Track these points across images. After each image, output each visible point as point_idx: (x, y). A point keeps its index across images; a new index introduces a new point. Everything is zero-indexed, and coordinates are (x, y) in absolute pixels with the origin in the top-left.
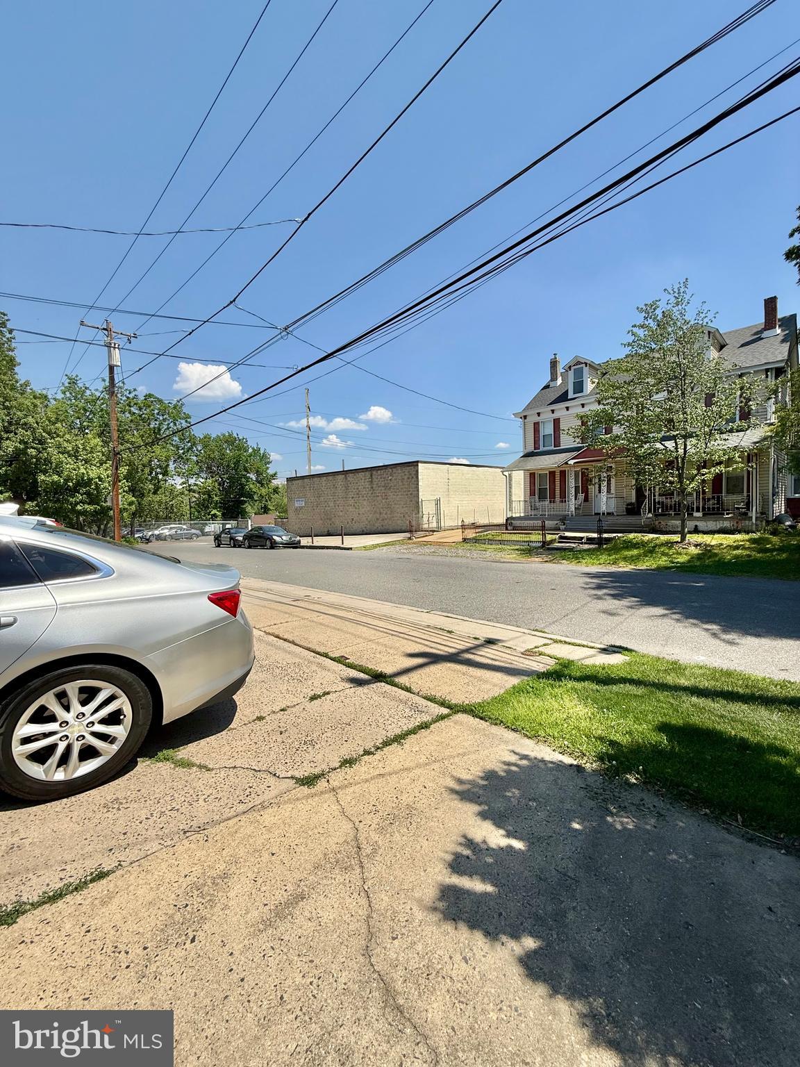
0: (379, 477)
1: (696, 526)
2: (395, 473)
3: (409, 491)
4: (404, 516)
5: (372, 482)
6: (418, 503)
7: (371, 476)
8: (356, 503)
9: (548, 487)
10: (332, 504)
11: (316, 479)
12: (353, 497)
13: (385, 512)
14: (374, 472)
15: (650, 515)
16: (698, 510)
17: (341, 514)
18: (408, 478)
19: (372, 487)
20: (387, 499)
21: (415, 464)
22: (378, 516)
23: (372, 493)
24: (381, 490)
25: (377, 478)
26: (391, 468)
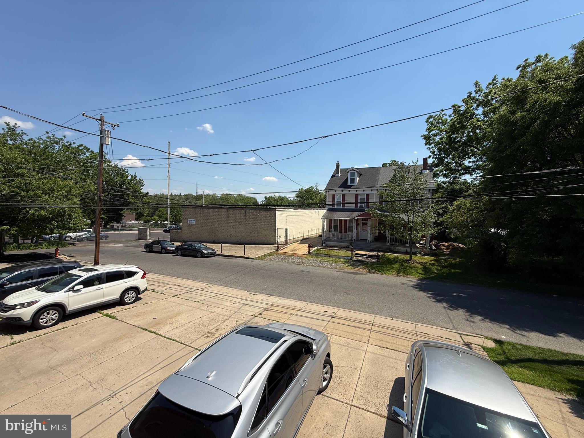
0: (251, 213)
1: (407, 250)
2: (261, 213)
3: (270, 223)
4: (266, 236)
5: (245, 215)
6: (275, 229)
7: (245, 212)
8: (234, 226)
9: (338, 225)
10: (216, 225)
11: (205, 209)
12: (232, 223)
13: (253, 232)
14: (248, 211)
15: (389, 244)
16: (407, 244)
17: (223, 231)
18: (270, 216)
19: (246, 218)
20: (255, 225)
21: (274, 209)
22: (249, 234)
23: (245, 222)
24: (252, 220)
25: (249, 214)
26: (259, 210)
